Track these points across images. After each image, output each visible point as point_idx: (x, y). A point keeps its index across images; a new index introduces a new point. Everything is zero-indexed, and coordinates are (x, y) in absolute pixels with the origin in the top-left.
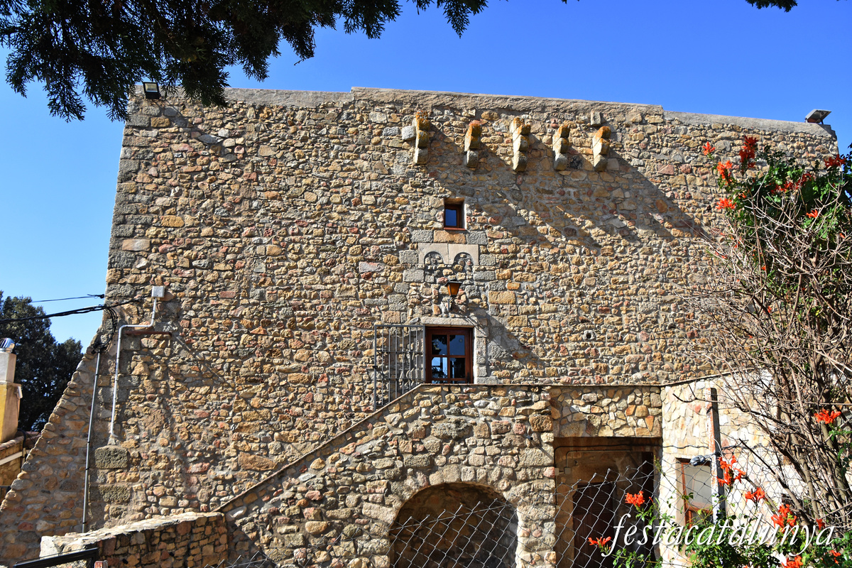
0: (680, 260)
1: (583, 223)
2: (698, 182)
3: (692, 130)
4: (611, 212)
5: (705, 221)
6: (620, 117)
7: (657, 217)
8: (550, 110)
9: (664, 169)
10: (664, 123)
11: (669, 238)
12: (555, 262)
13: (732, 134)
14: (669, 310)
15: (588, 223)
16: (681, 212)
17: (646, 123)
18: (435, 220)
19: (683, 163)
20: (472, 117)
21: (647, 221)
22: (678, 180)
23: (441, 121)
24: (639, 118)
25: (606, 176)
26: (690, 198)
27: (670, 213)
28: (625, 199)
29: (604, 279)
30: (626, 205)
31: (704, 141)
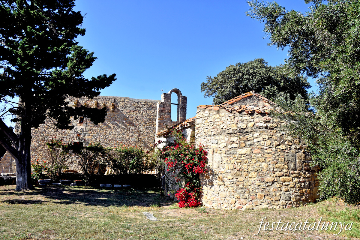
0: (128, 130)
1: (108, 123)
2: (135, 114)
3: (135, 102)
4: (114, 120)
5: (135, 123)
6: (119, 100)
7: (124, 122)
8: (104, 99)
9: (127, 111)
10: (129, 101)
11: (126, 126)
12: (101, 130)
13: (145, 103)
14: (124, 141)
15: (109, 122)
16: (130, 120)
17: (125, 101)
18: (77, 121)
19: (132, 110)
20: (87, 100)
21: (122, 122)
22: (130, 113)
23: (81, 101)
24: (123, 100)
25: (114, 113)
26: (132, 117)
27: (127, 121)
28: (118, 117)
29: (111, 134)
30: (118, 119)
31: (137, 105)
